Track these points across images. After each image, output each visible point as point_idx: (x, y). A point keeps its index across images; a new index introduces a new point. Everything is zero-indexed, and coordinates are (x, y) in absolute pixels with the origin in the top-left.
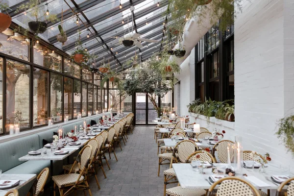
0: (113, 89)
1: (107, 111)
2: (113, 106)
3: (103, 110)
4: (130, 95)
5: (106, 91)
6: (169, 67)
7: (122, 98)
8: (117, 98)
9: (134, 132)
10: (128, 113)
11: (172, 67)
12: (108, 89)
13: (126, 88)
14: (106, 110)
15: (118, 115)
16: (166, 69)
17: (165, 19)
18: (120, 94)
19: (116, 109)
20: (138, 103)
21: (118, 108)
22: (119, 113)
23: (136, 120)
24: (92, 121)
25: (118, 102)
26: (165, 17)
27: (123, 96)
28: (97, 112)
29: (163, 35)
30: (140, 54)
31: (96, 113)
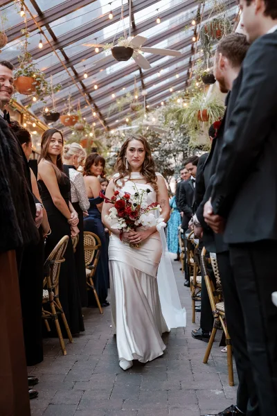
6: (205, 111)
11: (209, 112)
16: (199, 116)
17: (196, 13)
26: (196, 7)
29: (193, 51)
30: (145, 92)
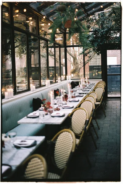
0: (73, 46)
1: (66, 79)
2: (74, 72)
3: (59, 78)
4: (98, 54)
5: (63, 49)
7: (87, 58)
8: (80, 59)
9: (108, 111)
10: (95, 82)
12: (65, 46)
13: (93, 42)
14: (63, 77)
15: (81, 86)
18: (83, 52)
19: (78, 76)
20: (110, 66)
21: (82, 73)
22: (82, 81)
23: (108, 90)
24: (34, 99)
25: (81, 66)
27: (88, 55)
28: (48, 82)
31: (46, 83)
